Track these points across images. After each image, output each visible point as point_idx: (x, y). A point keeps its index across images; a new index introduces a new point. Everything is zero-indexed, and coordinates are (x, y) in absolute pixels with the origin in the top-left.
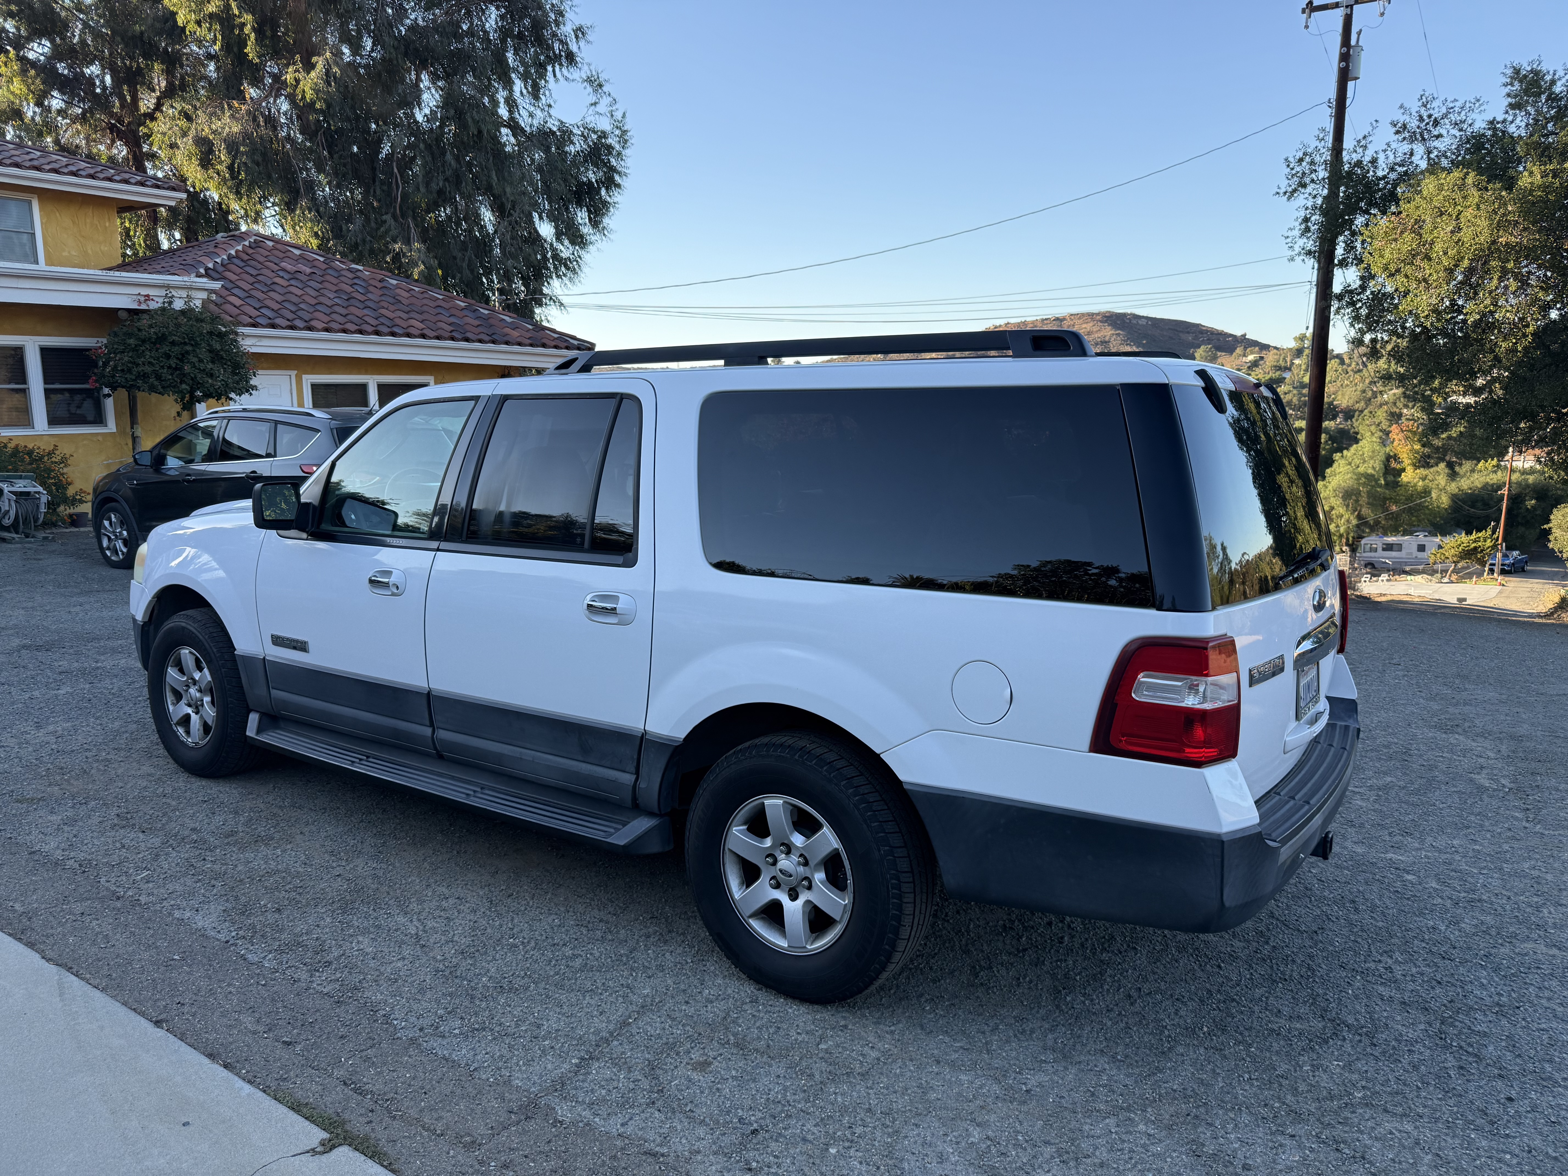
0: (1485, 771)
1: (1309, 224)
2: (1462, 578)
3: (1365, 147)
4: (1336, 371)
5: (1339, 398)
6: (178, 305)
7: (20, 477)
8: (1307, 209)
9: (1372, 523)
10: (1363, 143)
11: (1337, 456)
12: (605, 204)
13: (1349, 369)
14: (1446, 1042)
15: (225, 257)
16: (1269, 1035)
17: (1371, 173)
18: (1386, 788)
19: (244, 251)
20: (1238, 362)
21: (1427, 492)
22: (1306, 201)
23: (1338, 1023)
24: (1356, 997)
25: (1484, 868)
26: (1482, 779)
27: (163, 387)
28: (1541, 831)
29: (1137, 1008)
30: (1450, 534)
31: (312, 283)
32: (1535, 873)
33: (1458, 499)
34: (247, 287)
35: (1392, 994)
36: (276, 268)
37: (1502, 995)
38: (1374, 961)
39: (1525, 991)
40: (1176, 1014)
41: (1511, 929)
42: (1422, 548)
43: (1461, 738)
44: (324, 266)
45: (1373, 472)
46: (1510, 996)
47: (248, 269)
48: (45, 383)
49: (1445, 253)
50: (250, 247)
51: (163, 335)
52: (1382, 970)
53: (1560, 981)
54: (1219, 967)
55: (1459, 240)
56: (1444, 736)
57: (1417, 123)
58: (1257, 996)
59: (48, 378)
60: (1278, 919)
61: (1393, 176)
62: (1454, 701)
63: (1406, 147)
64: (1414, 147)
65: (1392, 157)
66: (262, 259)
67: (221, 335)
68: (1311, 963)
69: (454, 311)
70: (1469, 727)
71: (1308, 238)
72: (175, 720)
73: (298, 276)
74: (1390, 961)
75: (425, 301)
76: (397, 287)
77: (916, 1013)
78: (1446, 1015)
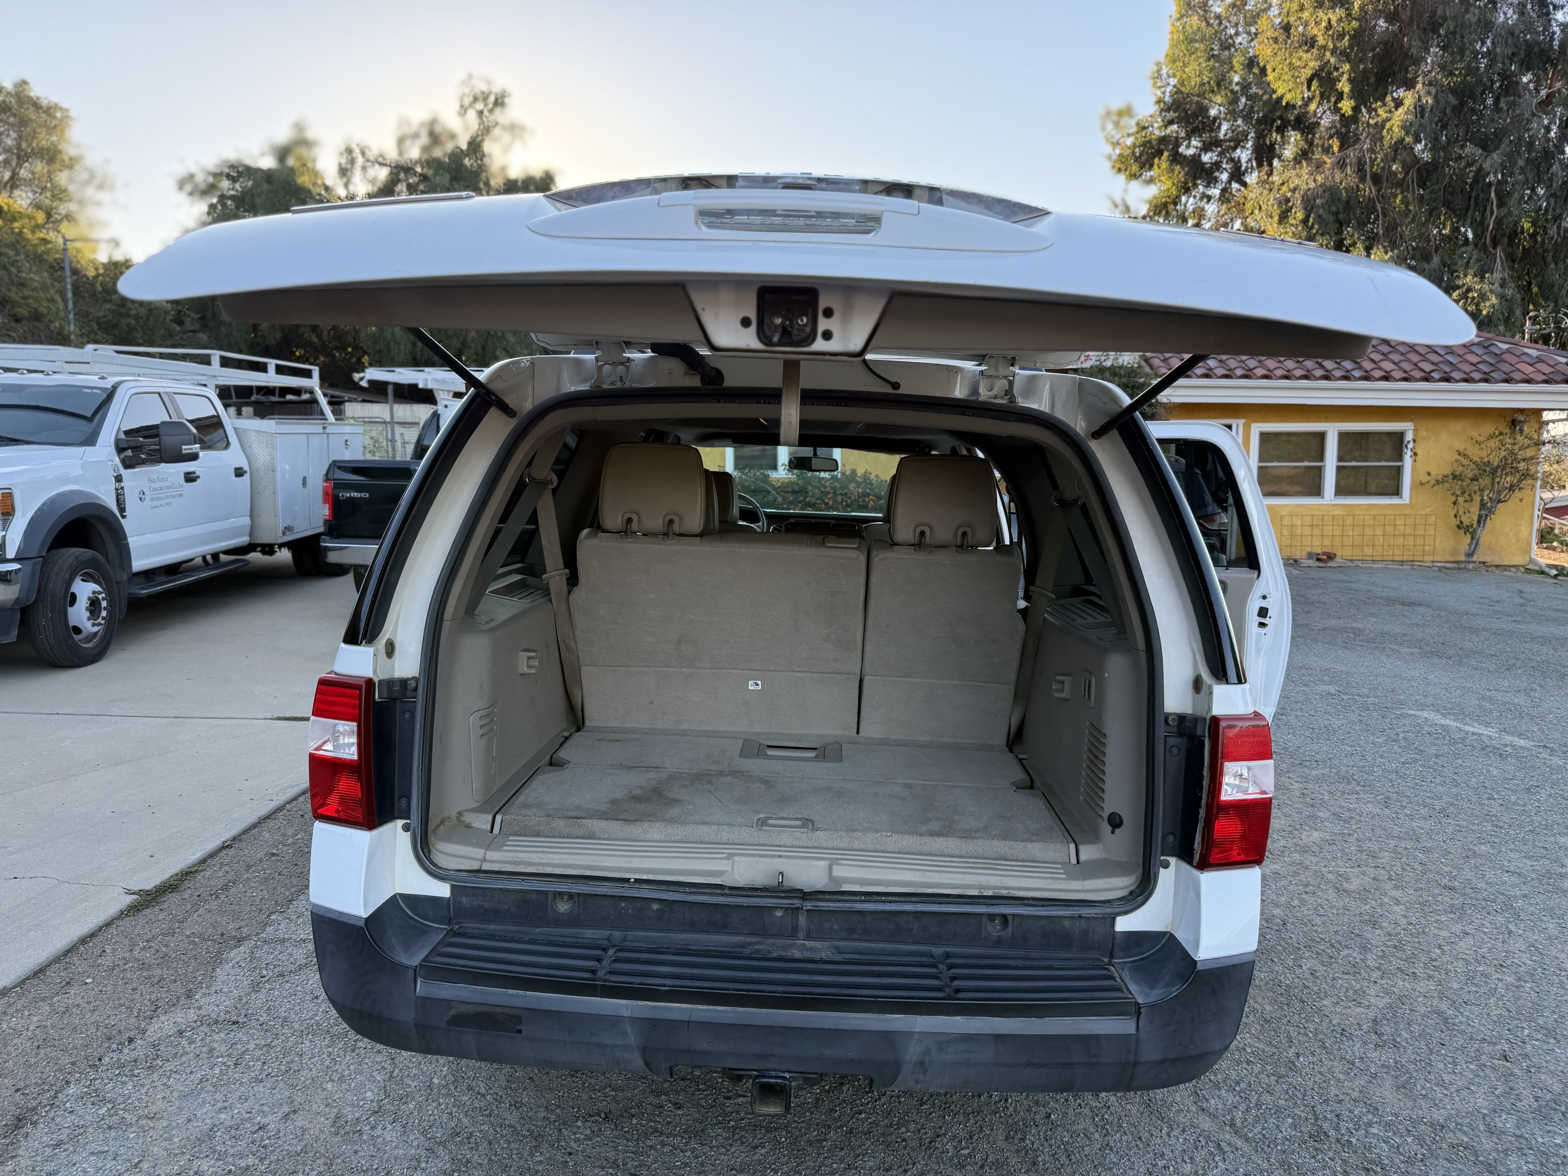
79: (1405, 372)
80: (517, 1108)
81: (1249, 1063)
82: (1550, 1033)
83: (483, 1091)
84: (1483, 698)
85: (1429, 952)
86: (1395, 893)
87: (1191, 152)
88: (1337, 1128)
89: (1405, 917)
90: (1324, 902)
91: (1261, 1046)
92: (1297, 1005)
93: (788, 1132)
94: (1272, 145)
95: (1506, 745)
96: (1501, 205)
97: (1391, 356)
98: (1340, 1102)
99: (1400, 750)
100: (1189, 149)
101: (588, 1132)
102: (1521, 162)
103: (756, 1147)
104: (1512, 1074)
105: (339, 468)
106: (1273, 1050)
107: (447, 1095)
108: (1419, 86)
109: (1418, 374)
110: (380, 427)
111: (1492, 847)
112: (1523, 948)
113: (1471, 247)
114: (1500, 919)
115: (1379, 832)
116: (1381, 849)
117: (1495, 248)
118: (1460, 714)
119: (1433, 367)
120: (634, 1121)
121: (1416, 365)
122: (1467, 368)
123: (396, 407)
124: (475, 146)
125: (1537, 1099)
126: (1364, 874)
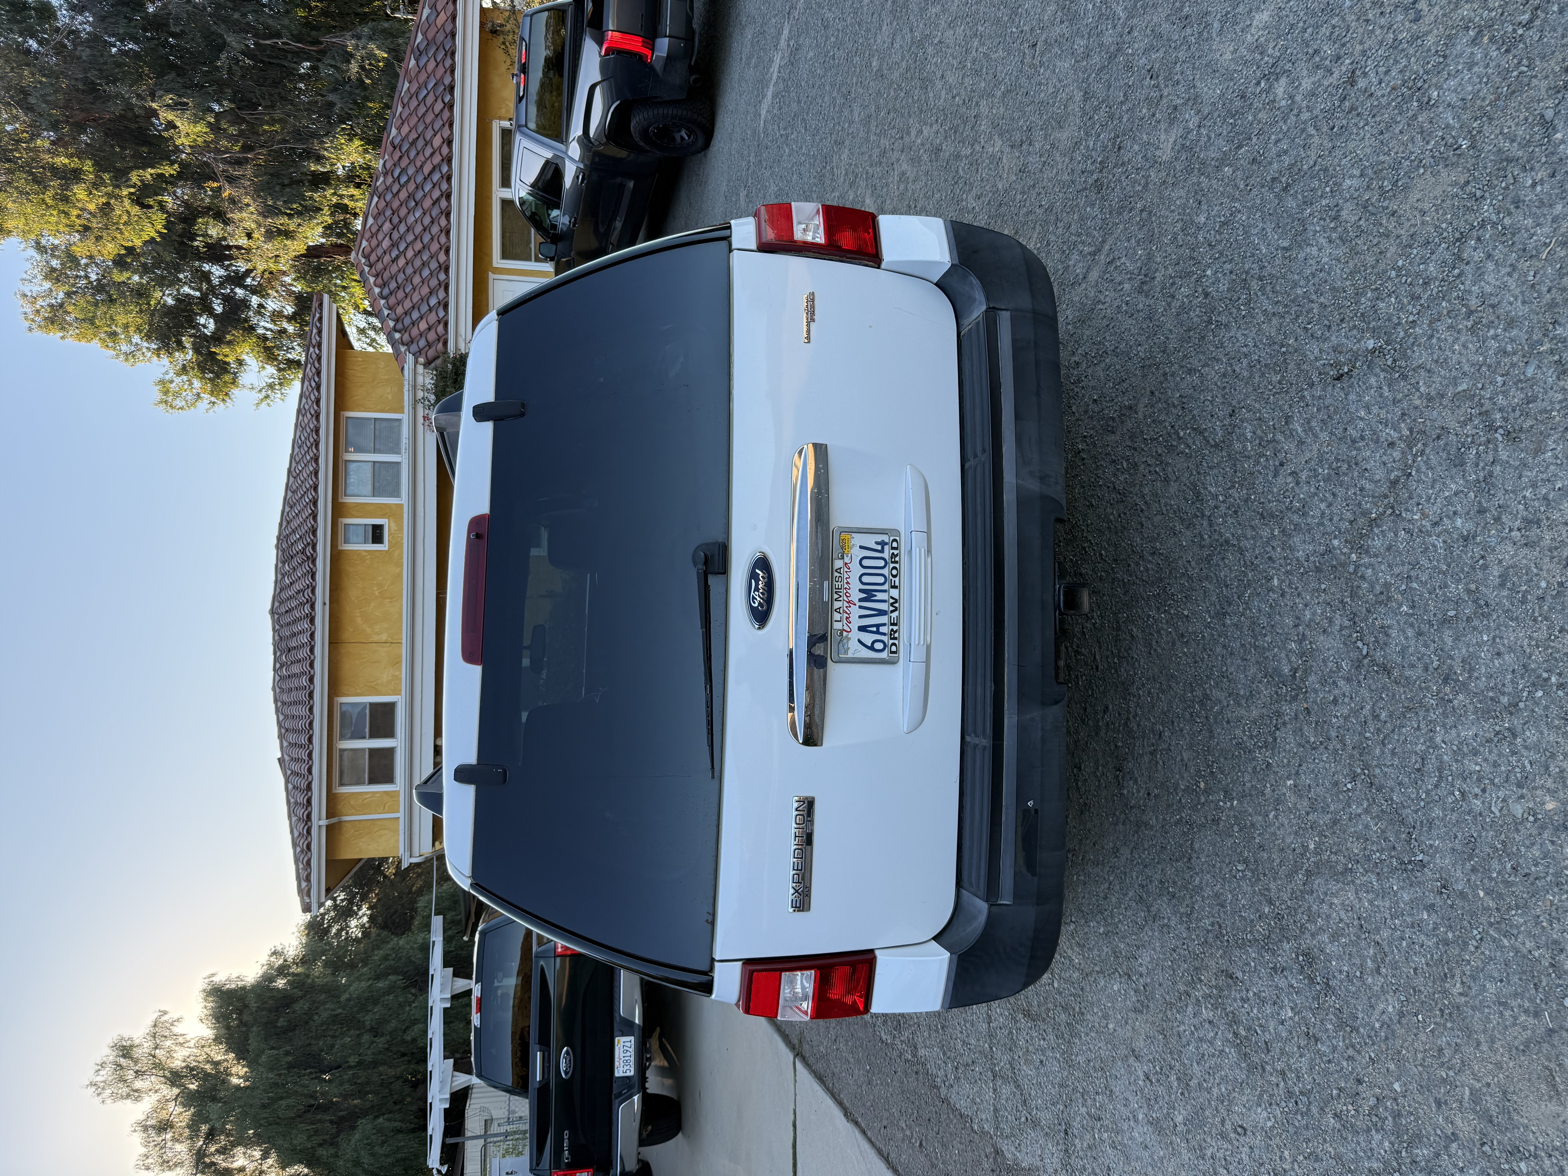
79: (443, 125)
80: (1118, 850)
81: (1048, 244)
82: (1014, 12)
83: (1106, 885)
84: (749, 64)
85: (958, 105)
86: (913, 132)
87: (212, 325)
88: (1092, 173)
89: (931, 126)
90: (923, 192)
91: (1035, 235)
92: (1003, 209)
93: (1119, 612)
94: (207, 245)
95: (789, 45)
96: (278, 35)
97: (428, 138)
98: (1072, 171)
99: (795, 133)
100: (209, 325)
101: (1131, 782)
102: (236, 16)
103: (1132, 636)
104: (1046, 41)
105: (538, 1165)
106: (1037, 226)
107: (1112, 917)
108: (154, 105)
109: (446, 114)
110: (491, 1149)
111: (873, 56)
112: (952, 32)
113: (320, 64)
114: (930, 50)
115: (864, 149)
116: (878, 146)
117: (321, 43)
118: (762, 83)
119: (440, 100)
120: (1120, 744)
121: (437, 116)
122: (440, 71)
123: (468, 1134)
124: (175, 1078)
125: (1062, 22)
126: (898, 160)
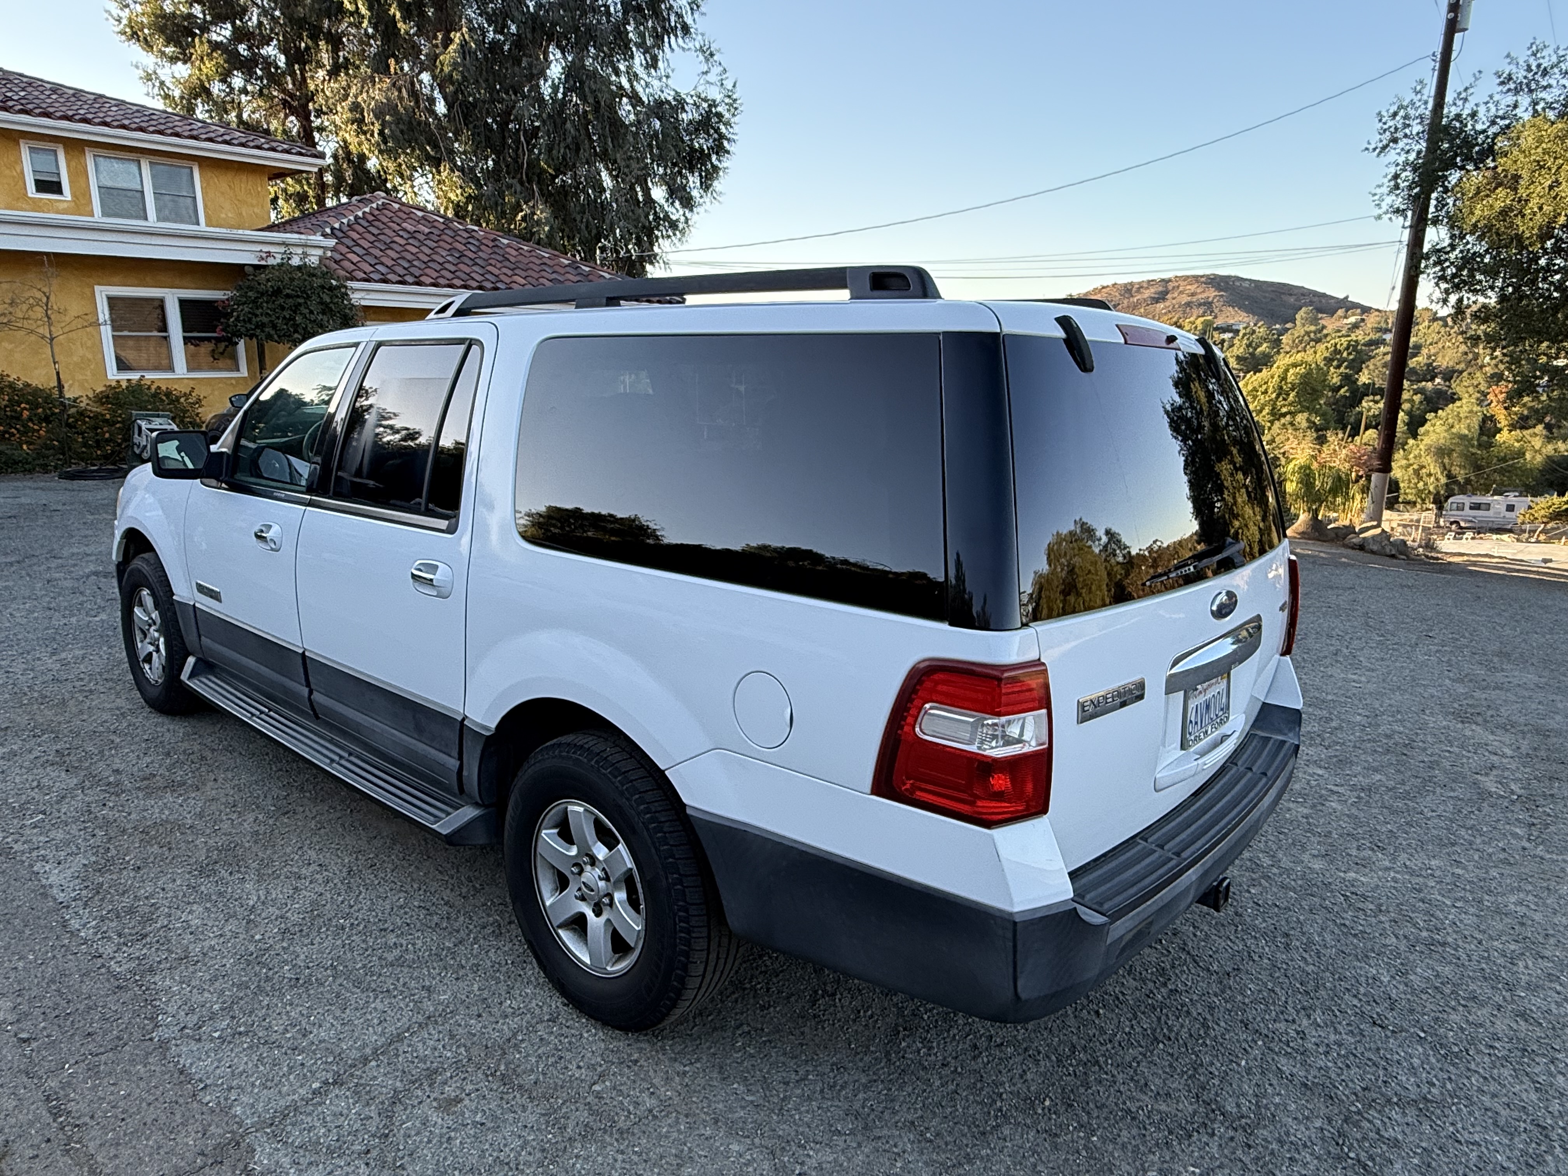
0: (1495, 772)
1: (1399, 181)
2: (1551, 538)
3: (1465, 100)
4: (1439, 333)
5: (1439, 359)
6: (295, 261)
7: (158, 416)
8: (1398, 165)
9: (1462, 481)
10: (1463, 95)
11: (1430, 416)
12: (716, 169)
13: (1452, 331)
14: (1342, 1149)
15: (352, 218)
16: (1123, 1118)
17: (1470, 127)
18: (1369, 790)
19: (371, 214)
20: (1338, 324)
21: (1521, 453)
22: (1397, 157)
23: (1214, 1108)
24: (1249, 1071)
25: (1457, 900)
26: (1489, 783)
27: (279, 337)
28: (1541, 854)
29: (978, 1065)
30: (1541, 495)
31: (428, 242)
32: (1521, 910)
33: (1554, 462)
34: (366, 245)
35: (1295, 1071)
36: (397, 228)
37: (1434, 1085)
38: (1287, 1021)
39: (1466, 1081)
40: (1021, 1077)
41: (1473, 987)
42: (1511, 508)
43: (1479, 729)
44: (442, 227)
45: (1467, 432)
46: (1444, 1086)
47: (371, 229)
48: (184, 331)
49: (1541, 208)
50: (377, 209)
51: (279, 288)
52: (1293, 1034)
53: (1515, 1070)
54: (1097, 1013)
55: (1557, 195)
56: (1460, 726)
57: (1525, 73)
58: (1128, 1059)
59: (186, 327)
60: (1188, 953)
61: (1494, 129)
62: (1484, 683)
63: (1510, 99)
64: (1519, 98)
65: (1493, 109)
66: (386, 220)
67: (331, 288)
68: (1208, 1017)
69: (557, 268)
70: (1492, 716)
71: (1397, 195)
72: (142, 657)
73: (417, 235)
74: (1305, 1022)
75: (532, 259)
76: (508, 246)
77: (724, 1049)
78: (1353, 1109)
